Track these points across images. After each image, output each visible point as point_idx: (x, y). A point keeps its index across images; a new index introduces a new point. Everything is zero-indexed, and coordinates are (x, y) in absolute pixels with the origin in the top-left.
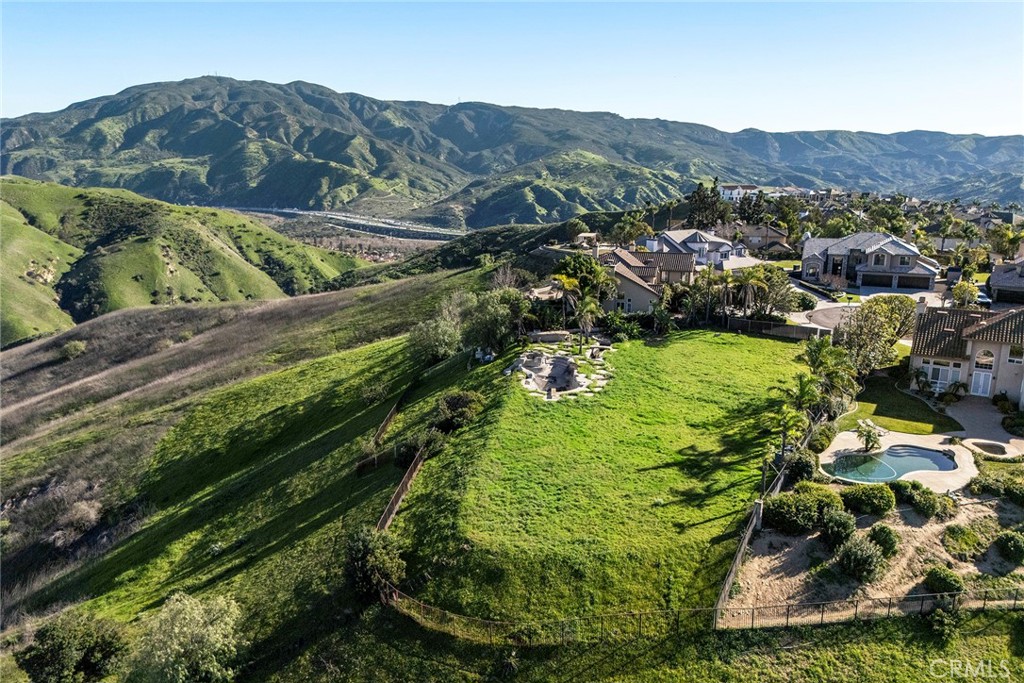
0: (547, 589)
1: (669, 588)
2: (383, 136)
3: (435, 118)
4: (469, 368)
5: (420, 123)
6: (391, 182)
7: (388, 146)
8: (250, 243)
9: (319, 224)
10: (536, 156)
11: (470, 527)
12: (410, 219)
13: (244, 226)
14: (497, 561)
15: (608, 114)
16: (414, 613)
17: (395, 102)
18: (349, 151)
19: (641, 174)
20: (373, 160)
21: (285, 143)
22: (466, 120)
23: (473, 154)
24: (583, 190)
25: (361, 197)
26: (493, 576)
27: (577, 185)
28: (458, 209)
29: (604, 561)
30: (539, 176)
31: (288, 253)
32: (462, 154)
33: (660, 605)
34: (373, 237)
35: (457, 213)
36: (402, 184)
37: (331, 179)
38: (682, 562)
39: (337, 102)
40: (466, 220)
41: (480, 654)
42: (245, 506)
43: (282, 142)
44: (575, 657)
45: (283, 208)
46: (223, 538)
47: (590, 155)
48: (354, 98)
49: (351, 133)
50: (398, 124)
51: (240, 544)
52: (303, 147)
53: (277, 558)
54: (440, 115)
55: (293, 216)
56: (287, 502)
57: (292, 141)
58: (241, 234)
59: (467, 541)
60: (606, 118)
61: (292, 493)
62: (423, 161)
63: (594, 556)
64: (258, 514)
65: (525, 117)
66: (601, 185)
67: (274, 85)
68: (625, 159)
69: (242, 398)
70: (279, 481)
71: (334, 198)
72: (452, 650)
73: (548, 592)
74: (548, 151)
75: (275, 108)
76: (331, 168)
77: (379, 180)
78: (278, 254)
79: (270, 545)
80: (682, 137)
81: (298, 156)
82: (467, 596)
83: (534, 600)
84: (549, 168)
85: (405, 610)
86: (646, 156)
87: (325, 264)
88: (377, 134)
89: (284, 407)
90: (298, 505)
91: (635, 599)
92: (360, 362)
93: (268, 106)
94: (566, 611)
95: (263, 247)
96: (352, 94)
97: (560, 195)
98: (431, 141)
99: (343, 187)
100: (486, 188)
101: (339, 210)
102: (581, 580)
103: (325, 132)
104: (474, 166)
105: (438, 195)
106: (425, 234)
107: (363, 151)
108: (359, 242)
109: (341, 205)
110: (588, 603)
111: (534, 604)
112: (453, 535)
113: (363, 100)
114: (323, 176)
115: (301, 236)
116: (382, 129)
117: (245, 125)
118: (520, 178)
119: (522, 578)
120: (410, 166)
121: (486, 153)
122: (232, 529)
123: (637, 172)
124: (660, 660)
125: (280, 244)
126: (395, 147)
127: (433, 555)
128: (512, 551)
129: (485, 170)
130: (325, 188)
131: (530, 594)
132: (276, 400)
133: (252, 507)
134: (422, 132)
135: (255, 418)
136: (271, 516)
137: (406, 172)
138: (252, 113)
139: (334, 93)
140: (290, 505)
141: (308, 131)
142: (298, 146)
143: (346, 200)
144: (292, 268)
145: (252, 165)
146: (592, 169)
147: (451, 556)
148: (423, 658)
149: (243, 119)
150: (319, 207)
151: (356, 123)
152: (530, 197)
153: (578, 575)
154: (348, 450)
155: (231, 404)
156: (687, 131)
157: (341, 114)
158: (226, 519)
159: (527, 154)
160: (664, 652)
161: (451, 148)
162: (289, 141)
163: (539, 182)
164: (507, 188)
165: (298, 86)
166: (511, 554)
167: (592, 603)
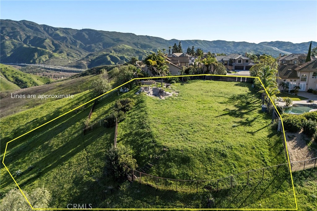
0: (213, 164)
1: (263, 157)
2: (57, 39)
3: (75, 34)
4: (119, 95)
5: (70, 35)
6: (60, 54)
7: (59, 42)
8: (9, 74)
9: (35, 68)
10: (109, 46)
11: (162, 141)
12: (68, 66)
13: (6, 68)
14: (184, 153)
15: (131, 33)
16: (149, 183)
17: (60, 28)
18: (44, 44)
19: (143, 52)
20: (54, 47)
21: (20, 41)
22: (85, 34)
23: (88, 45)
24: (126, 57)
25: (50, 59)
26: (185, 161)
27: (124, 55)
28: (85, 63)
29: (232, 149)
30: (111, 52)
31: (24, 77)
32: (84, 45)
33: (263, 165)
34: (55, 72)
35: (85, 64)
36: (64, 55)
37: (38, 53)
38: (262, 146)
39: (39, 28)
40: (88, 66)
41: (193, 199)
42: (28, 155)
43: (19, 40)
44: (239, 193)
45: (21, 63)
46: (20, 168)
47: (127, 46)
48: (45, 26)
49: (45, 38)
50: (61, 35)
51: (31, 169)
52: (27, 42)
53: (55, 170)
54: (76, 33)
55: (25, 66)
56: (51, 149)
57: (23, 40)
58: (5, 71)
59: (164, 147)
60: (131, 35)
61: (52, 146)
62: (71, 48)
63: (227, 147)
64: (37, 156)
65: (105, 34)
66: (131, 55)
67: (15, 21)
68: (138, 47)
69: (16, 119)
70: (44, 143)
71: (40, 60)
72: (178, 198)
73: (214, 165)
74: (113, 45)
75: (16, 29)
76: (38, 49)
77: (56, 54)
78: (20, 78)
79: (49, 166)
80: (154, 41)
81: (25, 46)
82: (175, 171)
83: (209, 169)
84: (114, 50)
85: (145, 182)
86: (144, 47)
87: (38, 81)
88: (54, 39)
89: (37, 119)
90: (56, 150)
91: (252, 164)
92: (66, 102)
93: (13, 28)
94: (225, 172)
95: (14, 75)
96: (44, 25)
97: (119, 58)
98: (74, 41)
99: (43, 56)
100: (94, 56)
101: (42, 64)
102: (226, 158)
103: (35, 37)
104: (89, 49)
105: (77, 58)
106: (74, 71)
107: (50, 44)
108: (50, 74)
109: (43, 62)
110: (233, 167)
111: (210, 171)
112: (156, 145)
113: (49, 27)
114: (35, 52)
115: (29, 73)
116: (56, 37)
117: (4, 35)
118: (105, 53)
119: (199, 160)
120: (67, 49)
121: (93, 45)
122: (24, 164)
123: (142, 51)
124: (276, 189)
125: (21, 74)
126: (61, 43)
127: (149, 155)
128: (189, 149)
129: (93, 50)
130: (36, 56)
131: (206, 166)
132: (32, 118)
133: (32, 154)
134: (70, 38)
135: (24, 124)
136: (43, 156)
137: (66, 51)
138: (6, 31)
139: (37, 24)
140: (53, 150)
141: (28, 37)
142: (25, 42)
143: (44, 60)
144: (26, 82)
145: (8, 48)
146: (128, 50)
147: (159, 154)
148: (163, 205)
149: (3, 33)
150: (34, 62)
151: (46, 35)
152: (109, 59)
153: (224, 155)
154: (74, 127)
155: (12, 122)
156: (155, 39)
157: (41, 32)
158: (20, 161)
159: (106, 45)
160: (276, 185)
161: (81, 44)
162: (21, 40)
163: (111, 54)
164: (101, 56)
165: (24, 22)
166: (190, 150)
167: (235, 167)
